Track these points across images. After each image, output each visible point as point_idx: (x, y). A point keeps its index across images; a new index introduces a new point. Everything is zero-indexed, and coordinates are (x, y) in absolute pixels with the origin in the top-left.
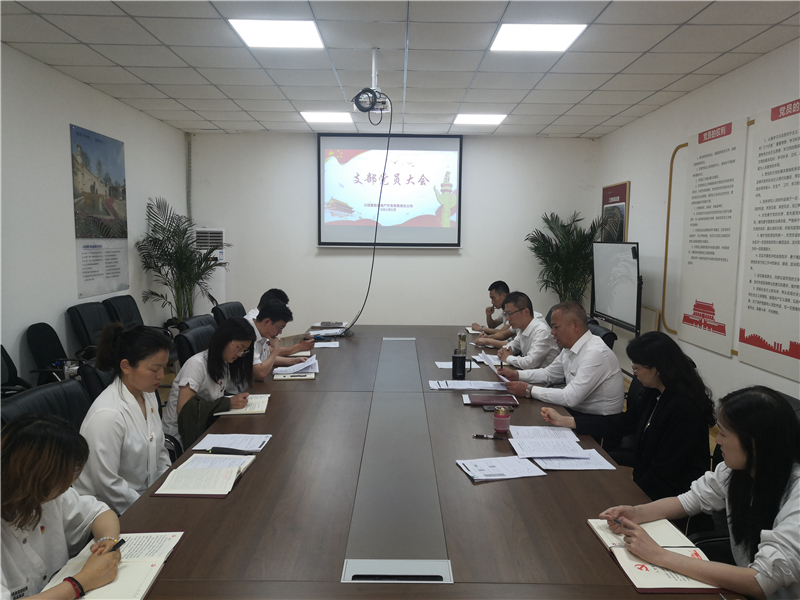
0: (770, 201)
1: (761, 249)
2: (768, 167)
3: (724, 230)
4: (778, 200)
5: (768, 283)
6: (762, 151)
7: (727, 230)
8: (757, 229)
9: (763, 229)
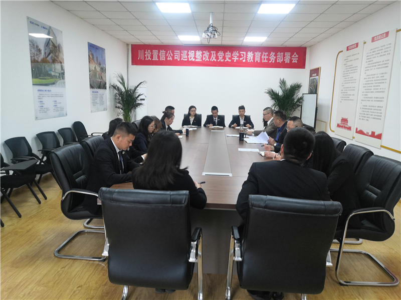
0: (369, 75)
1: (365, 95)
2: (369, 61)
3: (353, 87)
4: (371, 75)
5: (366, 109)
6: (368, 55)
7: (354, 87)
8: (364, 87)
9: (366, 87)
